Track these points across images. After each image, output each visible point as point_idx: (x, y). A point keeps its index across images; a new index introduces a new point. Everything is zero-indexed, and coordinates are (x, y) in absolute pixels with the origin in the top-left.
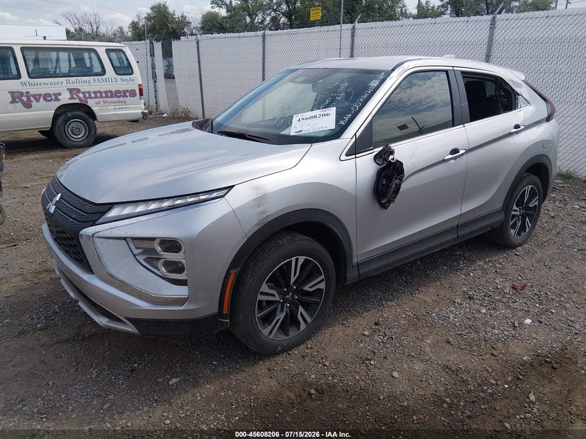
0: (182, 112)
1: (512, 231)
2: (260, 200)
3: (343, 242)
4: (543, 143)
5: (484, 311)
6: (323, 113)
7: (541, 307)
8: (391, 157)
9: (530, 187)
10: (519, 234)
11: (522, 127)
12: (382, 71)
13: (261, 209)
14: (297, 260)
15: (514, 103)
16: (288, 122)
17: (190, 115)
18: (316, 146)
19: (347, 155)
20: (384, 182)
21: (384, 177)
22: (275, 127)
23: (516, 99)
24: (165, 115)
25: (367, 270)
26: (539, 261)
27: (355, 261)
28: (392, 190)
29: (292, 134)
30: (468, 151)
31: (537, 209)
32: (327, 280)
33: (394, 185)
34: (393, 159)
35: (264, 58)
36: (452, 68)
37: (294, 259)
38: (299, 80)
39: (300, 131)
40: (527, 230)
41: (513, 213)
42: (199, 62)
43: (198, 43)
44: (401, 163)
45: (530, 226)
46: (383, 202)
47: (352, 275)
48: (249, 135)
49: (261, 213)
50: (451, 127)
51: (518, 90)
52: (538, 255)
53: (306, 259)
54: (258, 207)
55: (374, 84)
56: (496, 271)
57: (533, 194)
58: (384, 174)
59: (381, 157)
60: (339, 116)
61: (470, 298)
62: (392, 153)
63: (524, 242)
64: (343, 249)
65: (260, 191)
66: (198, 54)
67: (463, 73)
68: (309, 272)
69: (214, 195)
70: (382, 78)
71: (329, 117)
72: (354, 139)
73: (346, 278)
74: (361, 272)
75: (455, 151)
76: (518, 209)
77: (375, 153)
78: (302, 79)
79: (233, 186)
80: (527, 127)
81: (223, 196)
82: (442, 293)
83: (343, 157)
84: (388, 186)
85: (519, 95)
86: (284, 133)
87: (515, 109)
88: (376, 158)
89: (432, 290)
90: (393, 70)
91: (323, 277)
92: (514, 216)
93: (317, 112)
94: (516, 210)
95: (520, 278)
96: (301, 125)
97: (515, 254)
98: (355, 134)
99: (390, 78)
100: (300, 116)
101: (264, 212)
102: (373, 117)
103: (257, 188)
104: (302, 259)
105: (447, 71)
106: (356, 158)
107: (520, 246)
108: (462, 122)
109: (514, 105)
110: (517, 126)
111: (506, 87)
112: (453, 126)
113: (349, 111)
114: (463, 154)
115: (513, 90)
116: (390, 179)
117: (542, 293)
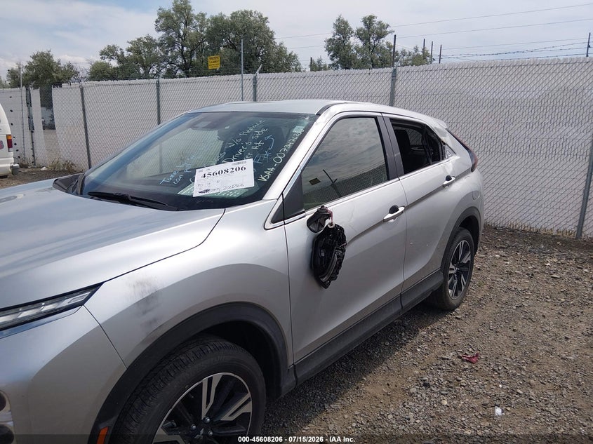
0: (64, 165)
1: (450, 291)
2: (148, 302)
3: (275, 340)
4: (473, 195)
5: (445, 403)
6: (237, 166)
7: (505, 387)
8: (328, 222)
9: (463, 241)
10: (456, 294)
11: (453, 179)
12: (305, 116)
13: (150, 315)
14: (210, 381)
15: (441, 153)
16: (188, 178)
17: (74, 168)
18: (231, 211)
19: (273, 221)
20: (323, 255)
21: (322, 248)
22: (170, 184)
23: (443, 149)
24: (44, 168)
25: (306, 372)
26: (483, 325)
27: (290, 362)
28: (334, 264)
29: (196, 194)
30: (407, 208)
31: (470, 264)
32: (255, 399)
33: (336, 258)
34: (331, 224)
35: (159, 107)
36: (380, 114)
37: (205, 380)
38: (200, 125)
39: (207, 191)
40: (463, 288)
41: (450, 272)
42: (84, 110)
43: (82, 90)
44: (342, 229)
45: (465, 283)
46: (324, 280)
47: (287, 383)
48: (132, 198)
49: (150, 323)
50: (385, 181)
51: (443, 138)
52: (479, 316)
53: (223, 376)
54: (145, 313)
55: (298, 130)
56: (443, 343)
57: (466, 249)
58: (321, 243)
59: (316, 222)
60: (258, 171)
61: (427, 385)
62: (330, 215)
63: (461, 302)
64: (275, 351)
65: (147, 288)
66: (83, 102)
67: (392, 120)
68: (228, 393)
69: (66, 303)
70: (306, 123)
71: (244, 171)
72: (281, 201)
73: (279, 389)
74: (298, 377)
75: (394, 209)
76: (454, 267)
77: (308, 217)
78: (205, 124)
79: (100, 284)
80: (458, 178)
81: (82, 304)
82: (393, 381)
83: (269, 225)
84: (328, 260)
85: (445, 144)
86: (183, 192)
87: (443, 159)
88: (309, 222)
89: (380, 378)
90: (319, 115)
91: (249, 395)
92: (451, 275)
93: (228, 165)
94: (453, 269)
95: (470, 350)
96: (207, 182)
97: (457, 318)
98: (282, 194)
99: (317, 124)
100: (205, 171)
101: (155, 320)
102: (302, 171)
103: (141, 283)
104: (217, 377)
105: (376, 118)
106: (285, 224)
107: (458, 307)
108: (397, 176)
109: (441, 156)
110: (448, 178)
111: (432, 136)
112: (389, 180)
113: (271, 164)
114: (402, 212)
115: (439, 139)
116: (329, 250)
117: (500, 368)
